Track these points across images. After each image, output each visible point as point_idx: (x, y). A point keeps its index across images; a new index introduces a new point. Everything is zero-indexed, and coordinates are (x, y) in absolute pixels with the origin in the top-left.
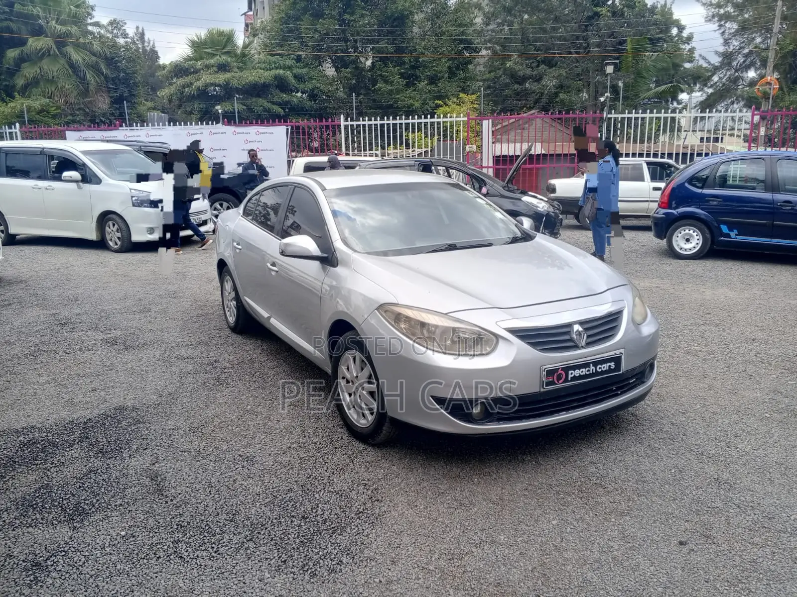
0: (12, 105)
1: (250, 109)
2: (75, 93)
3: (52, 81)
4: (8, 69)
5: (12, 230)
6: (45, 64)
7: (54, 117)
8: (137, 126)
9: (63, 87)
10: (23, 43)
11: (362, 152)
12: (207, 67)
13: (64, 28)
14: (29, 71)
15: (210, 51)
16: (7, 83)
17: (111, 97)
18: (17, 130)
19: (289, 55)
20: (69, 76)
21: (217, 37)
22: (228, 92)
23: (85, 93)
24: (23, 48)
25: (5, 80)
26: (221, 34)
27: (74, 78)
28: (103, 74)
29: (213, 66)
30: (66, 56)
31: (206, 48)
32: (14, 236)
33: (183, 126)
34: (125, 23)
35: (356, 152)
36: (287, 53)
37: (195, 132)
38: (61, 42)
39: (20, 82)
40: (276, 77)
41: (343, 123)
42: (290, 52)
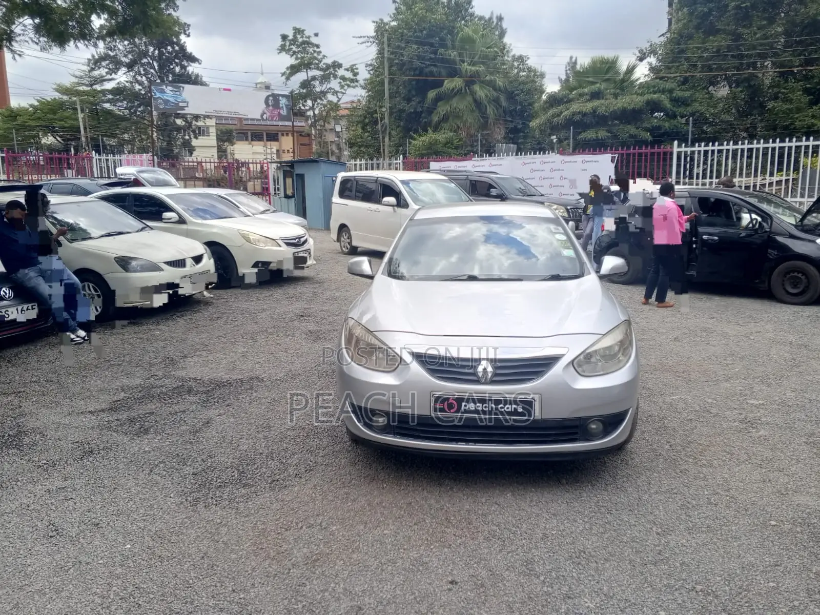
0: (423, 138)
1: (615, 136)
2: (476, 127)
3: (458, 116)
4: (428, 108)
5: (355, 243)
6: (455, 102)
7: (456, 148)
8: (486, 157)
9: (466, 121)
10: (440, 84)
11: (695, 180)
12: (581, 95)
13: (473, 68)
14: (443, 109)
15: (591, 79)
16: (426, 120)
17: (507, 128)
18: (401, 161)
19: (675, 77)
20: (472, 111)
21: (599, 66)
22: (599, 120)
23: (484, 126)
24: (440, 89)
25: (425, 118)
26: (604, 62)
27: (477, 113)
28: (501, 106)
29: (587, 94)
30: (473, 93)
31: (588, 77)
32: (356, 248)
33: (523, 156)
34: (528, 58)
35: (687, 180)
36: (673, 75)
37: (529, 161)
38: (471, 81)
39: (435, 118)
40: (648, 103)
41: (676, 150)
42: (678, 74)
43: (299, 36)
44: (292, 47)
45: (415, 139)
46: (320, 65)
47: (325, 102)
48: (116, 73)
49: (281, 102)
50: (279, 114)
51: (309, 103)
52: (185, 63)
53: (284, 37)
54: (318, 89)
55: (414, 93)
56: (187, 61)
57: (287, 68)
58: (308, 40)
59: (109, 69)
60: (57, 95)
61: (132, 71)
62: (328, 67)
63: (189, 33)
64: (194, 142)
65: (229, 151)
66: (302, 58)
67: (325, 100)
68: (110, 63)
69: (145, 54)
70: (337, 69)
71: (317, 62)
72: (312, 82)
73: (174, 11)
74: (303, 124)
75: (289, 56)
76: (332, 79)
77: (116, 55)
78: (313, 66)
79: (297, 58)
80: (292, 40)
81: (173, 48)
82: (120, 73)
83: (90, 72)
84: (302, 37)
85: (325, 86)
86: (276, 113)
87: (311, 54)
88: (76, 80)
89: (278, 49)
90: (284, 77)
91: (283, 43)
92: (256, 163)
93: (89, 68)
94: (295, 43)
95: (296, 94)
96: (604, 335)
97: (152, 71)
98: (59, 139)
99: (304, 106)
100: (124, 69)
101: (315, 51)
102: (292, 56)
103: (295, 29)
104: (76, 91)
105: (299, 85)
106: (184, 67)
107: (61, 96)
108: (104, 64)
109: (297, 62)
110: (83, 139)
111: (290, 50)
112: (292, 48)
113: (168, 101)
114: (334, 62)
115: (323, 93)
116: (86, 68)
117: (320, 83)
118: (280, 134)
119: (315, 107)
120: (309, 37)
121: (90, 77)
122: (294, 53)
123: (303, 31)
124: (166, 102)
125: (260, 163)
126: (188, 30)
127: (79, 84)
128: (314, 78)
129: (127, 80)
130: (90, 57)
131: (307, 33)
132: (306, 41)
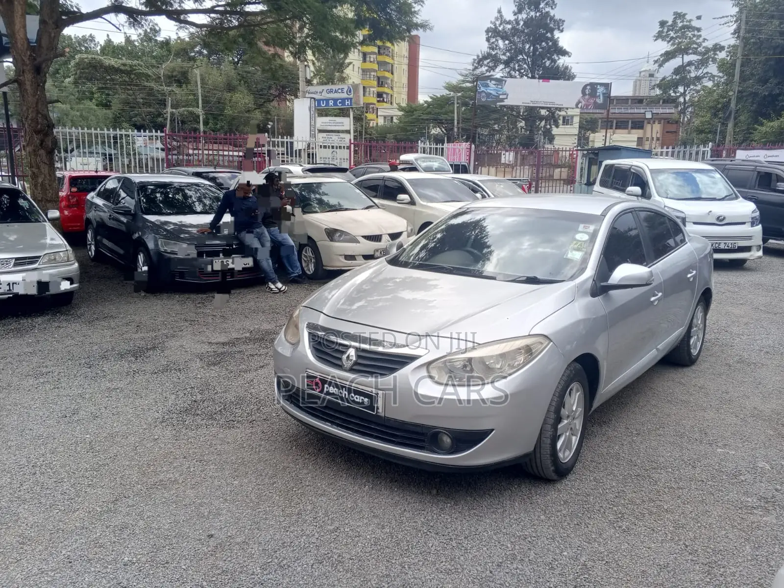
18: (709, 149)
43: (679, 21)
44: (670, 32)
45: (762, 124)
46: (699, 50)
47: (699, 87)
48: (494, 70)
49: (598, 91)
50: (595, 103)
51: (681, 89)
52: (555, 57)
53: (663, 24)
54: (693, 75)
55: (771, 74)
56: (557, 55)
57: (661, 55)
58: (688, 24)
59: (489, 67)
60: (445, 92)
61: (508, 67)
62: (708, 50)
63: (563, 28)
64: (555, 131)
65: (591, 139)
66: (680, 43)
67: (699, 86)
68: (491, 61)
69: (521, 51)
70: (718, 52)
71: (695, 46)
72: (687, 68)
73: (552, 9)
74: (673, 111)
75: (666, 42)
76: (711, 63)
77: (497, 53)
78: (691, 51)
79: (673, 44)
80: (671, 26)
81: (547, 44)
82: (497, 70)
83: (474, 70)
84: (683, 21)
85: (700, 71)
86: (592, 101)
87: (690, 38)
88: (462, 78)
89: (655, 36)
90: (657, 65)
91: (661, 29)
92: (566, 151)
93: (474, 67)
94: (673, 28)
95: (668, 81)
96: (479, 344)
97: (525, 66)
98: (443, 130)
99: (675, 92)
100: (502, 66)
101: (694, 36)
102: (669, 42)
103: (675, 13)
104: (461, 88)
105: (672, 71)
106: (554, 61)
107: (448, 92)
108: (485, 62)
109: (673, 48)
110: (456, 130)
111: (667, 36)
112: (670, 34)
113: (491, 94)
114: (716, 45)
115: (698, 79)
116: (471, 67)
117: (696, 68)
118: (646, 122)
119: (687, 93)
120: (690, 21)
121: (473, 75)
122: (672, 38)
123: (685, 15)
124: (488, 95)
125: (570, 151)
126: (562, 25)
127: (464, 81)
128: (690, 64)
129: (502, 75)
130: (476, 57)
131: (688, 17)
132: (687, 25)
